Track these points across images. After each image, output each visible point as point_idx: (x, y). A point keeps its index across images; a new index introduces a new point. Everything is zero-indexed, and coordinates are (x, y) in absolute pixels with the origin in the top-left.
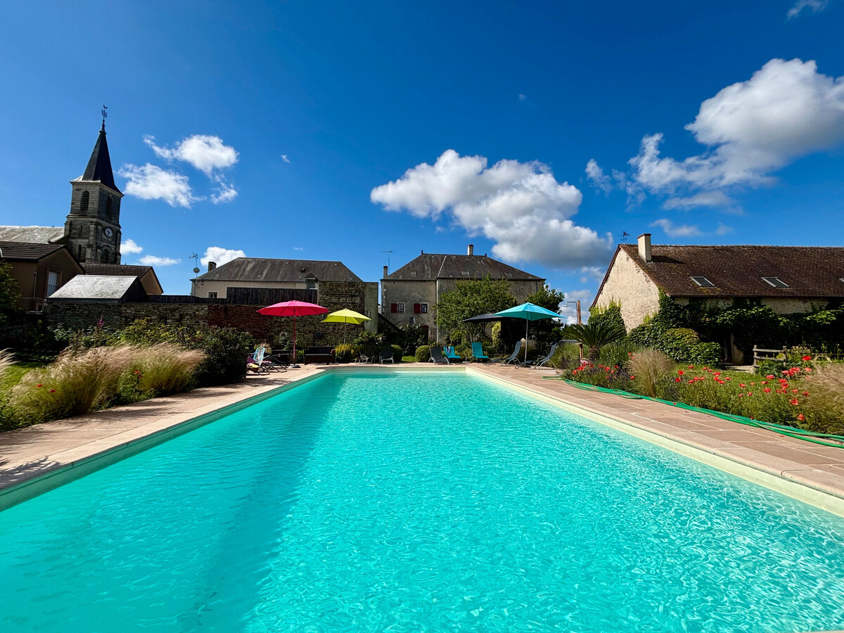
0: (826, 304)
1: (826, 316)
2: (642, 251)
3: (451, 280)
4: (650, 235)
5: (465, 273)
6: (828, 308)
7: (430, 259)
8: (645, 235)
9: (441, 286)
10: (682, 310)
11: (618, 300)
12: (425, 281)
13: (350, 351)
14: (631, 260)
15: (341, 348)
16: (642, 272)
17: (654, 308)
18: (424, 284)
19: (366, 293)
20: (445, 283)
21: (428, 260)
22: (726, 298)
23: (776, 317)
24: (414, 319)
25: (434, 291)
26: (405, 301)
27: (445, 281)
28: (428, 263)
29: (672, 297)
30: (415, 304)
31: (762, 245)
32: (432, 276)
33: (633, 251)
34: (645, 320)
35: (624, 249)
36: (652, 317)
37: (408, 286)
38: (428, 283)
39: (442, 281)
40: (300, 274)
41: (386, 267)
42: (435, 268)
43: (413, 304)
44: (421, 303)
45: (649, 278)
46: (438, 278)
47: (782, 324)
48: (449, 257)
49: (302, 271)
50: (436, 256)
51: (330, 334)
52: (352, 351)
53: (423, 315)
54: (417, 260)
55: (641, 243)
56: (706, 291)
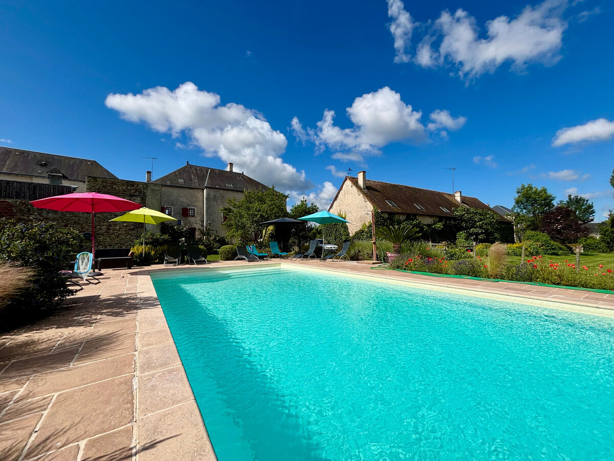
0: (438, 219)
1: (439, 226)
2: (361, 182)
3: (217, 190)
4: (365, 172)
5: (229, 185)
6: (439, 222)
7: (196, 169)
8: (363, 172)
9: (208, 195)
10: (386, 220)
11: (344, 213)
12: (193, 188)
13: (150, 253)
14: (354, 187)
15: (138, 249)
16: (361, 195)
17: (369, 219)
18: (191, 191)
19: (147, 194)
20: (212, 192)
21: (194, 170)
22: (403, 214)
23: (422, 226)
24: (182, 221)
25: (201, 198)
26: (173, 205)
27: (212, 190)
28: (195, 173)
29: (381, 212)
30: (183, 208)
31: (409, 186)
32: (199, 185)
33: (355, 181)
34: (363, 226)
35: (350, 179)
36: (368, 224)
37: (175, 192)
38: (196, 191)
39: (210, 190)
40: (39, 167)
41: (149, 172)
42: (202, 178)
43: (181, 208)
44: (188, 208)
45: (366, 200)
46: (206, 187)
47: (425, 229)
48: (213, 170)
49: (42, 165)
50: (202, 169)
51: (103, 235)
52: (153, 253)
53: (192, 219)
54: (183, 169)
55: (360, 177)
56: (395, 210)
